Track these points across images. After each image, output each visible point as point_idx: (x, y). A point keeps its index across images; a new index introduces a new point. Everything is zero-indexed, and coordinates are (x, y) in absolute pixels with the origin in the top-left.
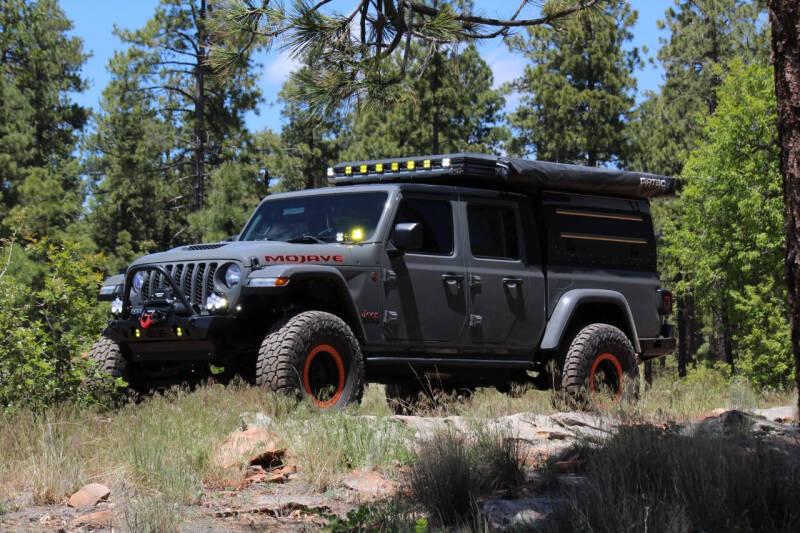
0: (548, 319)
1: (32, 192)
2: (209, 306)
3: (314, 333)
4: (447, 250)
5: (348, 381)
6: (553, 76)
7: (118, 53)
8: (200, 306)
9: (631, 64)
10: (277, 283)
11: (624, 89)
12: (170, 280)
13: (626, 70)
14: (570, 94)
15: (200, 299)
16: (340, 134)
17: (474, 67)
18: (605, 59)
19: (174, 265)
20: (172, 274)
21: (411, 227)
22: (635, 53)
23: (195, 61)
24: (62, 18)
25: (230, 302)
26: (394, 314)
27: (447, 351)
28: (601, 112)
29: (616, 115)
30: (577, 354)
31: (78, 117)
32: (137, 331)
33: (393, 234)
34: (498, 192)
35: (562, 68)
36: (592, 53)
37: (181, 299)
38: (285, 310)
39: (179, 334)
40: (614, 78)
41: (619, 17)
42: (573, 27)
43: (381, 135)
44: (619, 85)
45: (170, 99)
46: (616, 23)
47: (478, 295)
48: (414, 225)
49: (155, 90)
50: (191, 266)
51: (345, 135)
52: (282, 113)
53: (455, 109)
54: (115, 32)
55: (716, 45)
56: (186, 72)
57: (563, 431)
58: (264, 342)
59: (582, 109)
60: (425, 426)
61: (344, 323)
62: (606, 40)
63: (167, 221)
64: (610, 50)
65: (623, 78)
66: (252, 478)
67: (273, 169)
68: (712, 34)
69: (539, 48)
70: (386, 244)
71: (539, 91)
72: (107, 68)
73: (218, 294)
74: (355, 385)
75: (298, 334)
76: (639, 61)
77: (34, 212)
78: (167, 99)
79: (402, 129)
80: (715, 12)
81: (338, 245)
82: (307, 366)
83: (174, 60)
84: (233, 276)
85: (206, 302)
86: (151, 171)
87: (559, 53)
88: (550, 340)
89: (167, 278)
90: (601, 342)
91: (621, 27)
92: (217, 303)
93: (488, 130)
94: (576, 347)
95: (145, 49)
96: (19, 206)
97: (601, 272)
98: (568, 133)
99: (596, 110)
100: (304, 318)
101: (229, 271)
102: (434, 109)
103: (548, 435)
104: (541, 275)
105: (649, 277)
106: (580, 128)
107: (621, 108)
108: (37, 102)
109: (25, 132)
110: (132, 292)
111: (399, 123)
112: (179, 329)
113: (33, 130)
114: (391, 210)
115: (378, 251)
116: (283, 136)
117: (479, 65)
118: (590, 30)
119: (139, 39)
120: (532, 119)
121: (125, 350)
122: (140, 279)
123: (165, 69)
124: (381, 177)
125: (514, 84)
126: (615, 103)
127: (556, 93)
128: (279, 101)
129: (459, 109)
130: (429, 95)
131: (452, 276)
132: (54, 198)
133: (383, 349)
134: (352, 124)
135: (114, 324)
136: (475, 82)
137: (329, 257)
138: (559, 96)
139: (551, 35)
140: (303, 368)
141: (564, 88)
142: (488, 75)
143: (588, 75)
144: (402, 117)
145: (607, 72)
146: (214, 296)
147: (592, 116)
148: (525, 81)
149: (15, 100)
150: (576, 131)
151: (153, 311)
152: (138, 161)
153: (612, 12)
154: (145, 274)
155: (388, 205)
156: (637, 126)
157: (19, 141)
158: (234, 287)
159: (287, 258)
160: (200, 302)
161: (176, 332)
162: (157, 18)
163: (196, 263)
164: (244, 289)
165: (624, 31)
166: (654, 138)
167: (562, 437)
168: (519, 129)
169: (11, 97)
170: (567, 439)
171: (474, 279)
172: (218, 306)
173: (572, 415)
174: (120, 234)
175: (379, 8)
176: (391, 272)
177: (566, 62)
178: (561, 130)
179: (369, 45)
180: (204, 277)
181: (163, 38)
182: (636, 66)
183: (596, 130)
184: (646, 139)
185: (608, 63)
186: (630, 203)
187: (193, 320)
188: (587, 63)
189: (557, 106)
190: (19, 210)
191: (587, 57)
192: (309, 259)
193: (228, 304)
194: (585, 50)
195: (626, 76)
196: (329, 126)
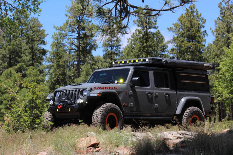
0: (178, 105)
1: (30, 73)
2: (78, 102)
3: (109, 110)
4: (148, 85)
5: (119, 124)
6: (182, 39)
7: (55, 33)
8: (75, 102)
9: (204, 35)
10: (98, 95)
11: (202, 42)
12: (67, 94)
13: (203, 37)
14: (186, 44)
15: (75, 100)
16: (120, 56)
17: (159, 36)
18: (196, 33)
19: (68, 90)
20: (67, 93)
21: (137, 78)
22: (205, 31)
23: (77, 35)
24: (39, 24)
25: (84, 101)
26: (132, 104)
27: (148, 115)
28: (195, 49)
29: (200, 50)
30: (186, 115)
31: (44, 52)
32: (57, 109)
33: (131, 81)
34: (162, 69)
35: (184, 36)
36: (193, 32)
37: (70, 100)
38: (100, 103)
39: (69, 110)
40: (199, 39)
41: (201, 21)
42: (187, 24)
43: (131, 56)
44: (201, 41)
45: (70, 47)
46: (199, 23)
47: (157, 99)
48: (138, 78)
49: (66, 44)
50: (73, 91)
51: (121, 57)
52: (103, 50)
53: (152, 48)
54: (54, 27)
55: (228, 29)
56: (75, 38)
57: (181, 136)
58: (94, 112)
59: (190, 48)
60: (140, 135)
61: (117, 107)
62: (197, 28)
63: (70, 82)
64: (198, 31)
65: (202, 39)
66: (90, 150)
67: (100, 67)
68: (227, 26)
69: (177, 31)
70: (130, 84)
71: (177, 43)
72: (52, 38)
73: (81, 98)
74: (121, 125)
75: (104, 110)
76: (206, 34)
77: (31, 79)
78: (69, 47)
79: (137, 54)
80: (228, 19)
81: (116, 84)
82: (107, 119)
83: (71, 35)
84: (85, 93)
85: (77, 101)
86: (65, 67)
87: (183, 32)
88: (178, 112)
89: (66, 94)
90: (193, 112)
91: (201, 24)
92: (80, 101)
93: (163, 55)
94: (186, 114)
95: (63, 32)
96: (26, 78)
97: (193, 92)
98: (186, 55)
99: (194, 48)
100: (105, 105)
101: (84, 92)
102: (147, 48)
103: (176, 137)
104: (176, 93)
105: (207, 93)
106: (189, 53)
107: (201, 47)
108: (32, 48)
109: (28, 56)
110: (56, 98)
111: (136, 52)
112: (69, 109)
113: (31, 56)
114: (131, 74)
115: (127, 86)
116: (103, 57)
117: (160, 36)
118: (192, 25)
119: (61, 29)
120: (175, 51)
121: (54, 115)
122: (58, 94)
123: (69, 38)
124: (128, 64)
125: (170, 41)
126: (199, 46)
127: (182, 43)
128: (102, 47)
129: (154, 48)
130: (145, 44)
131: (149, 93)
132: (36, 75)
133: (129, 114)
134: (123, 53)
135: (50, 107)
136: (159, 41)
137: (113, 88)
138: (183, 44)
139: (180, 27)
140: (106, 120)
141: (184, 42)
142: (163, 39)
143: (192, 38)
144: (137, 51)
145: (197, 37)
146: (79, 99)
147: (193, 50)
148: (173, 40)
149: (25, 47)
150: (188, 55)
151: (62, 104)
152: (61, 64)
153: (198, 20)
154: (59, 93)
155: (130, 73)
156: (206, 53)
157: (26, 59)
158: (85, 96)
159: (101, 88)
160: (75, 101)
161: (68, 110)
162: (66, 23)
163: (74, 90)
164: (88, 97)
165: (202, 25)
166: (211, 56)
167: (180, 138)
168: (172, 54)
169: (24, 46)
170: (182, 138)
171: (156, 94)
172: (80, 102)
173: (183, 132)
174: (56, 86)
175: (120, 6)
176: (131, 92)
177: (185, 34)
178: (184, 54)
179: (117, 17)
180: (76, 94)
181: (68, 29)
182: (206, 35)
183: (194, 54)
184: (209, 57)
185: (197, 35)
186: (201, 71)
187: (73, 106)
188: (191, 34)
189: (182, 47)
190: (26, 79)
191: (191, 33)
192: (107, 88)
193: (83, 102)
194: (191, 31)
195: (203, 38)
196: (117, 54)
